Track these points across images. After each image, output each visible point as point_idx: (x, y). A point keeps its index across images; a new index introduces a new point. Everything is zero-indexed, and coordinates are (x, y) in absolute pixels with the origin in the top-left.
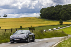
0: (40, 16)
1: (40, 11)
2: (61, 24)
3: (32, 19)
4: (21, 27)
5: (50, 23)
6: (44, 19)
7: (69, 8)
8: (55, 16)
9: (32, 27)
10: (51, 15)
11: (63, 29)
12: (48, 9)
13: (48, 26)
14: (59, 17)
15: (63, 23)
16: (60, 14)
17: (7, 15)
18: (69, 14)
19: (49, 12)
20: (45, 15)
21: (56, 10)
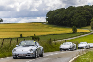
0: (47, 21)
1: (47, 15)
2: (74, 32)
3: (36, 25)
4: (21, 35)
5: (59, 30)
6: (51, 25)
7: (85, 11)
8: (66, 21)
9: (36, 35)
10: (60, 20)
11: (77, 38)
12: (57, 12)
13: (57, 34)
14: (72, 23)
15: (77, 30)
16: (73, 19)
17: (2, 20)
18: (84, 19)
19: (59, 15)
20: (53, 19)
21: (68, 13)
